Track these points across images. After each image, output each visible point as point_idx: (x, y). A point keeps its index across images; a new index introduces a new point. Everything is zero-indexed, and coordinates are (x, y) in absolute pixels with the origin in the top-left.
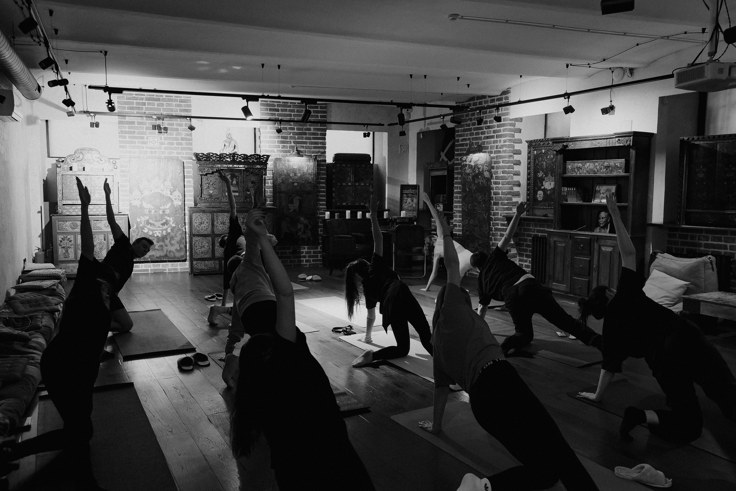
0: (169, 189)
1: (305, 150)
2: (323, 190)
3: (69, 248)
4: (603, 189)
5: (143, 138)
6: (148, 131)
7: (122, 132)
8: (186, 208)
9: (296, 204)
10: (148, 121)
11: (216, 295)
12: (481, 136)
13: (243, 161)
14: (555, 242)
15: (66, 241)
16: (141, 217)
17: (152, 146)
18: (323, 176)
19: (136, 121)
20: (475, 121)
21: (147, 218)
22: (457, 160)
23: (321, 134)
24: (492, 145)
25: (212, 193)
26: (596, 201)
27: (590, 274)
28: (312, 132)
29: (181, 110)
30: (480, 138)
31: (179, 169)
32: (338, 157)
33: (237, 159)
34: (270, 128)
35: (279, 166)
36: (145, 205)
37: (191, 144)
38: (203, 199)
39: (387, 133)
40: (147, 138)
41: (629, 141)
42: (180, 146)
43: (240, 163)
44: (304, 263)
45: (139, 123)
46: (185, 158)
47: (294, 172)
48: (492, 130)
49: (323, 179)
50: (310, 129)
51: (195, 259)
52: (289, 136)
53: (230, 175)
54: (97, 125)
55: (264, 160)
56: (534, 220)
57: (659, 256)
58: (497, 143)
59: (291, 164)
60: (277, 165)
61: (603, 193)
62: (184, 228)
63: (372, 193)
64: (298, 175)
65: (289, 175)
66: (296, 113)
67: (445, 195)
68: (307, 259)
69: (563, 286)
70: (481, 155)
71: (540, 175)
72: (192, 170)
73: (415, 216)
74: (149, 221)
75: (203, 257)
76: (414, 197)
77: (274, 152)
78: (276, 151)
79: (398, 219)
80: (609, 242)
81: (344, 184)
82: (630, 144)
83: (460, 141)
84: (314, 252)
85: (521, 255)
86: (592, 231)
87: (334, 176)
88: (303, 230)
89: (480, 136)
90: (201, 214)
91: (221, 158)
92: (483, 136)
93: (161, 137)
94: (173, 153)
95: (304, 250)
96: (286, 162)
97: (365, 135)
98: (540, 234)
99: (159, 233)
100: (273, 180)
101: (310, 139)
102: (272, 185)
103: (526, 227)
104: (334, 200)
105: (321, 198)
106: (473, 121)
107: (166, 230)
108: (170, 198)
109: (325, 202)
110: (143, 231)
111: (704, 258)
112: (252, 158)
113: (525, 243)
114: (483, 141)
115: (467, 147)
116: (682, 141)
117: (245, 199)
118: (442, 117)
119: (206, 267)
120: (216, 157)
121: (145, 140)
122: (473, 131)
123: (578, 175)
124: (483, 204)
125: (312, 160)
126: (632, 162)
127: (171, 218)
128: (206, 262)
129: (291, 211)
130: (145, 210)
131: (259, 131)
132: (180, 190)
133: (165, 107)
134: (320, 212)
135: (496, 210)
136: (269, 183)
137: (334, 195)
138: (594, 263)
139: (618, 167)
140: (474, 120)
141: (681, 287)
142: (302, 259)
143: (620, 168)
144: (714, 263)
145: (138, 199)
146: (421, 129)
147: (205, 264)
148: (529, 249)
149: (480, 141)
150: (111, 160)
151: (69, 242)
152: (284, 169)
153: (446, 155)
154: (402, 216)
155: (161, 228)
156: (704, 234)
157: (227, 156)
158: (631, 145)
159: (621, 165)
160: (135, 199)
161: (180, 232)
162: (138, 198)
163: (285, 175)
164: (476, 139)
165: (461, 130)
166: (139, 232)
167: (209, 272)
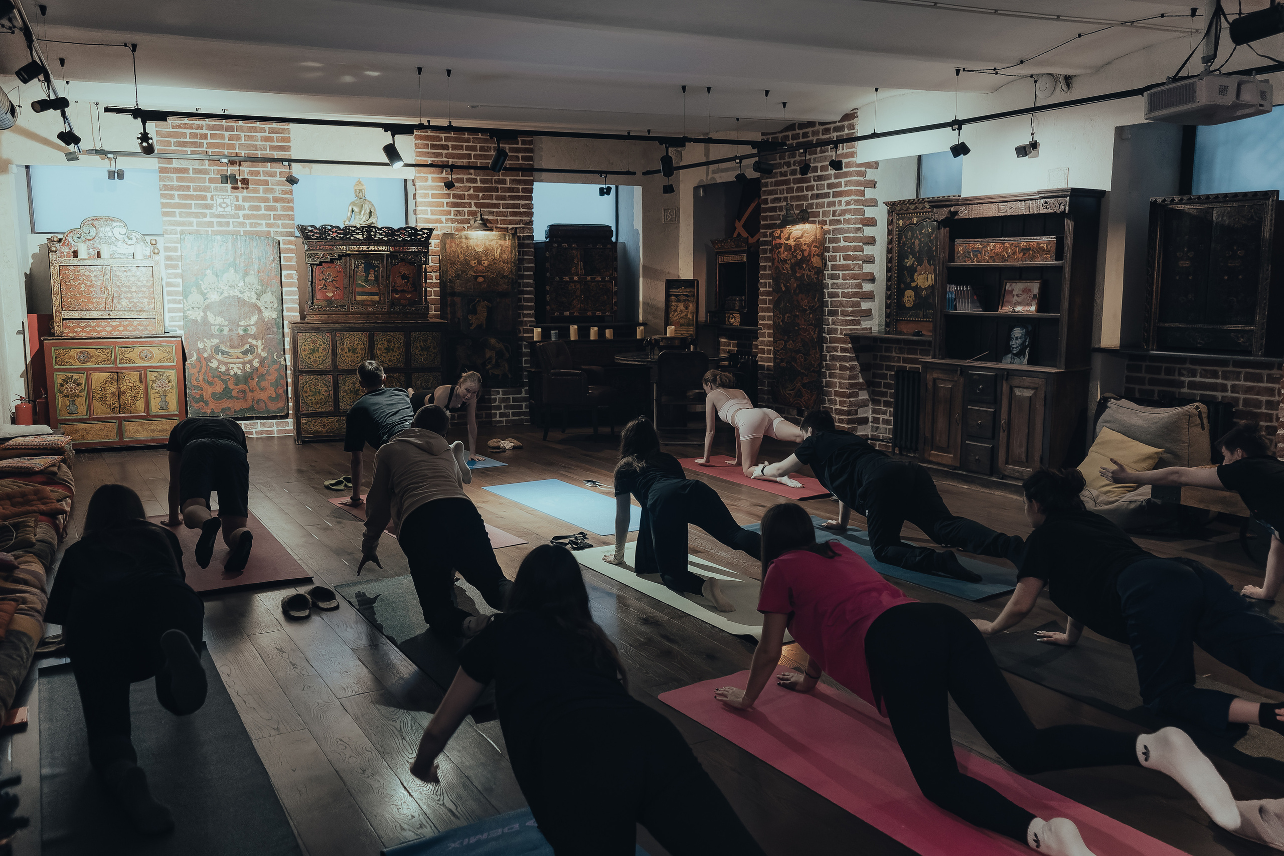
0: (255, 290)
1: (496, 218)
2: (528, 289)
3: (77, 396)
4: (1017, 287)
5: (204, 198)
6: (213, 185)
7: (166, 187)
8: (286, 323)
9: (482, 315)
10: (212, 168)
11: (344, 479)
12: (807, 193)
13: (386, 239)
14: (935, 380)
15: (70, 385)
16: (205, 340)
17: (221, 213)
18: (530, 265)
19: (191, 168)
20: (795, 167)
21: (215, 341)
22: (765, 235)
23: (524, 190)
24: (826, 209)
25: (332, 297)
26: (1006, 310)
27: (994, 436)
28: (508, 186)
29: (272, 148)
30: (805, 198)
31: (271, 253)
32: (555, 231)
33: (375, 236)
34: (434, 180)
35: (451, 247)
36: (211, 318)
37: (292, 209)
38: (316, 307)
39: (640, 188)
40: (212, 199)
41: (1064, 205)
42: (272, 213)
43: (380, 242)
44: (498, 419)
45: (197, 171)
46: (282, 234)
47: (478, 257)
48: (826, 183)
49: (528, 269)
50: (504, 182)
51: (303, 414)
52: (466, 193)
53: (363, 265)
54: (120, 175)
55: (423, 237)
56: (898, 341)
57: (1113, 404)
58: (835, 206)
59: (472, 243)
60: (447, 246)
61: (1017, 295)
62: (282, 359)
63: (616, 293)
64: (484, 263)
65: (467, 263)
66: (479, 152)
67: (743, 298)
68: (502, 411)
69: (950, 457)
70: (807, 227)
71: (909, 262)
72: (294, 255)
73: (691, 335)
74: (218, 347)
75: (317, 411)
76: (688, 300)
77: (441, 222)
78: (444, 221)
79: (662, 341)
80: (1028, 381)
81: (566, 279)
82: (1065, 210)
83: (769, 202)
84: (514, 400)
85: (875, 402)
86: (999, 360)
87: (548, 265)
88: (494, 361)
89: (805, 193)
90: (313, 334)
91: (346, 234)
92: (810, 193)
93: (237, 198)
94: (259, 224)
95: (497, 397)
96: (464, 240)
97: (602, 192)
98: (908, 366)
99: (239, 368)
100: (440, 272)
101: (503, 198)
102: (439, 281)
103: (884, 354)
104: (548, 307)
105: (525, 304)
106: (793, 167)
107: (250, 362)
108: (256, 305)
109: (533, 312)
110: (210, 364)
111: (1188, 407)
112: (401, 233)
113: (883, 381)
114: (810, 202)
115: (783, 213)
116: (1154, 204)
117: (392, 307)
118: (738, 161)
119: (324, 428)
120: (338, 233)
121: (209, 202)
122: (792, 185)
123: (975, 263)
124: (810, 313)
125: (509, 236)
126: (1069, 242)
127: (260, 342)
128: (325, 419)
129: (472, 328)
130: (212, 327)
131: (414, 185)
132: (275, 292)
133: (243, 142)
134: (524, 329)
135: (833, 323)
136: (433, 278)
137: (548, 298)
138: (1002, 417)
139: (1044, 250)
140: (794, 165)
141: (1150, 457)
142: (493, 411)
143: (1048, 252)
144: (1204, 415)
145: (198, 308)
146: (702, 180)
147: (321, 423)
148: (889, 391)
149: (805, 203)
150: (148, 239)
151: (75, 386)
152: (459, 252)
153: (744, 226)
154: (668, 335)
155: (242, 360)
156: (1188, 366)
157: (358, 231)
158: (1067, 212)
159: (1049, 246)
160: (193, 308)
161: (277, 367)
162: (198, 306)
163: (461, 264)
164: (798, 198)
165: (772, 182)
166: (202, 367)
167: (330, 436)
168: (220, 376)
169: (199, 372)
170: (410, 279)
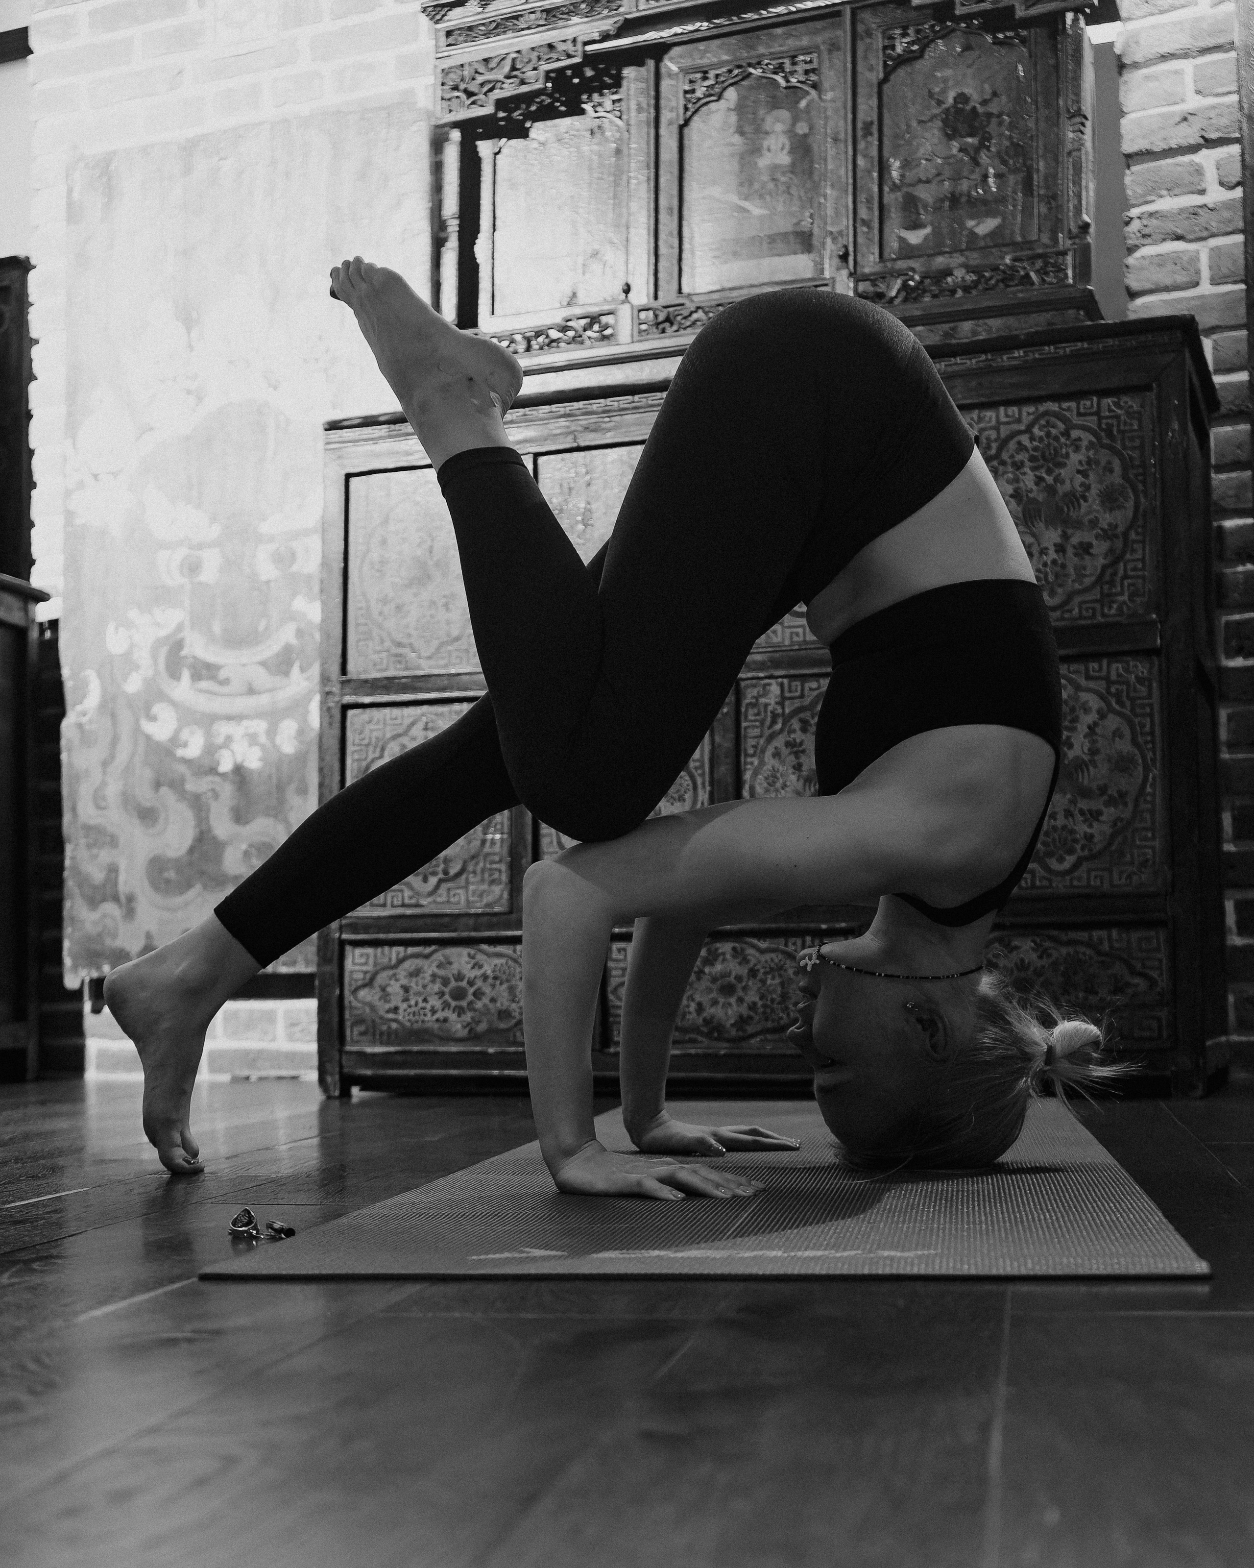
16: (134, 614)
21: (172, 620)
36: (159, 517)
51: (357, 925)
74: (179, 645)
75: (428, 907)
99: (252, 739)
102: (1238, 192)
110: (148, 727)
119: (460, 1011)
130: (164, 559)
145: (115, 475)
147: (445, 982)
155: (264, 700)
160: (98, 480)
166: (115, 742)
167: (483, 1059)
168: (183, 780)
169: (105, 764)
170: (992, 128)
